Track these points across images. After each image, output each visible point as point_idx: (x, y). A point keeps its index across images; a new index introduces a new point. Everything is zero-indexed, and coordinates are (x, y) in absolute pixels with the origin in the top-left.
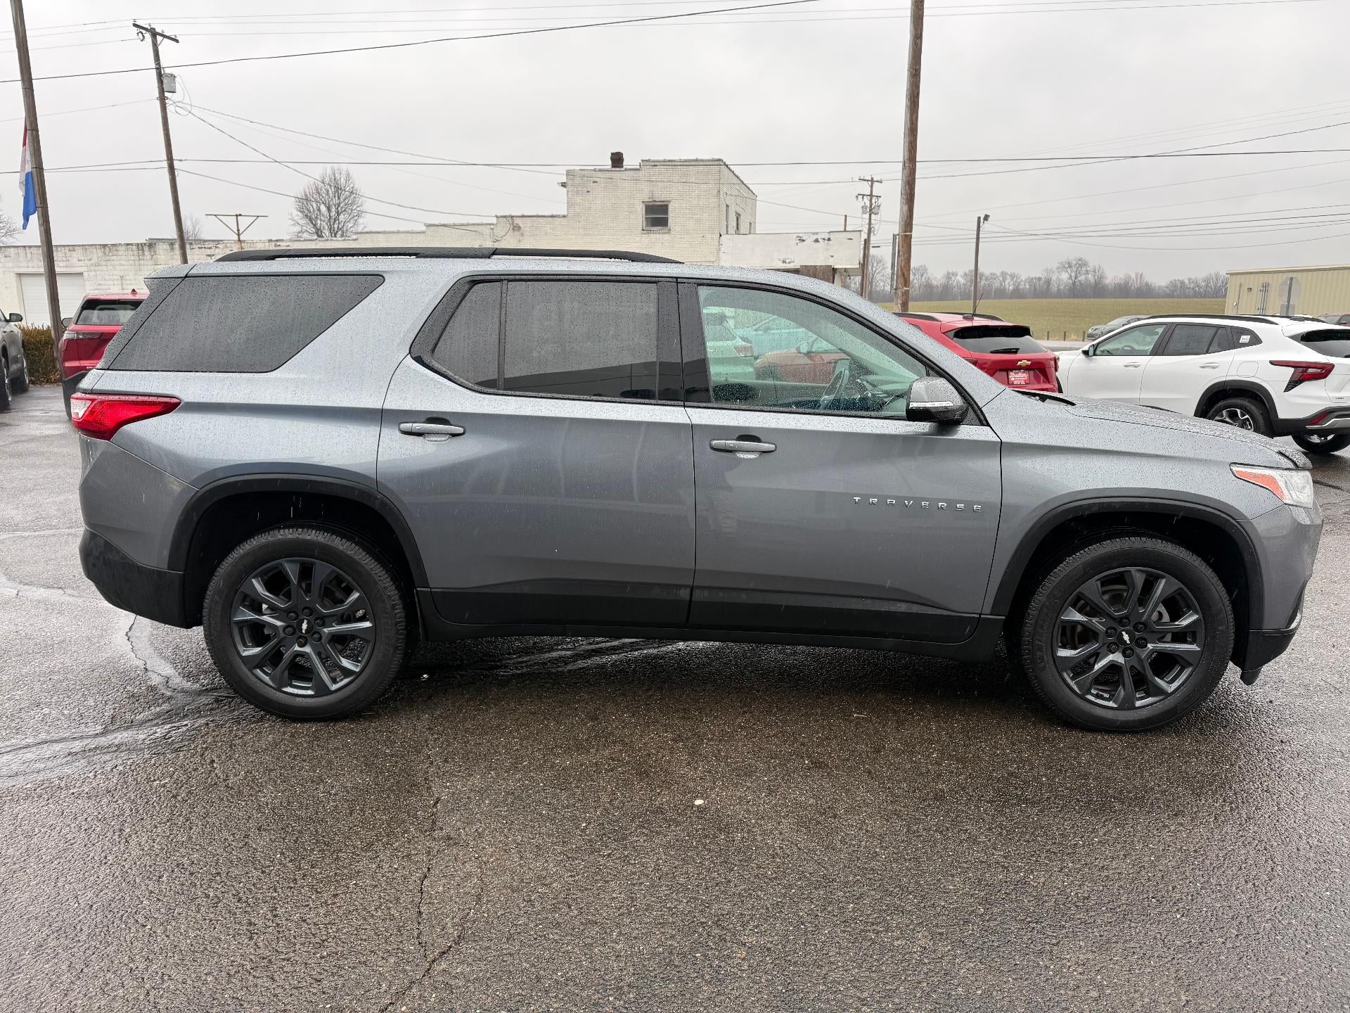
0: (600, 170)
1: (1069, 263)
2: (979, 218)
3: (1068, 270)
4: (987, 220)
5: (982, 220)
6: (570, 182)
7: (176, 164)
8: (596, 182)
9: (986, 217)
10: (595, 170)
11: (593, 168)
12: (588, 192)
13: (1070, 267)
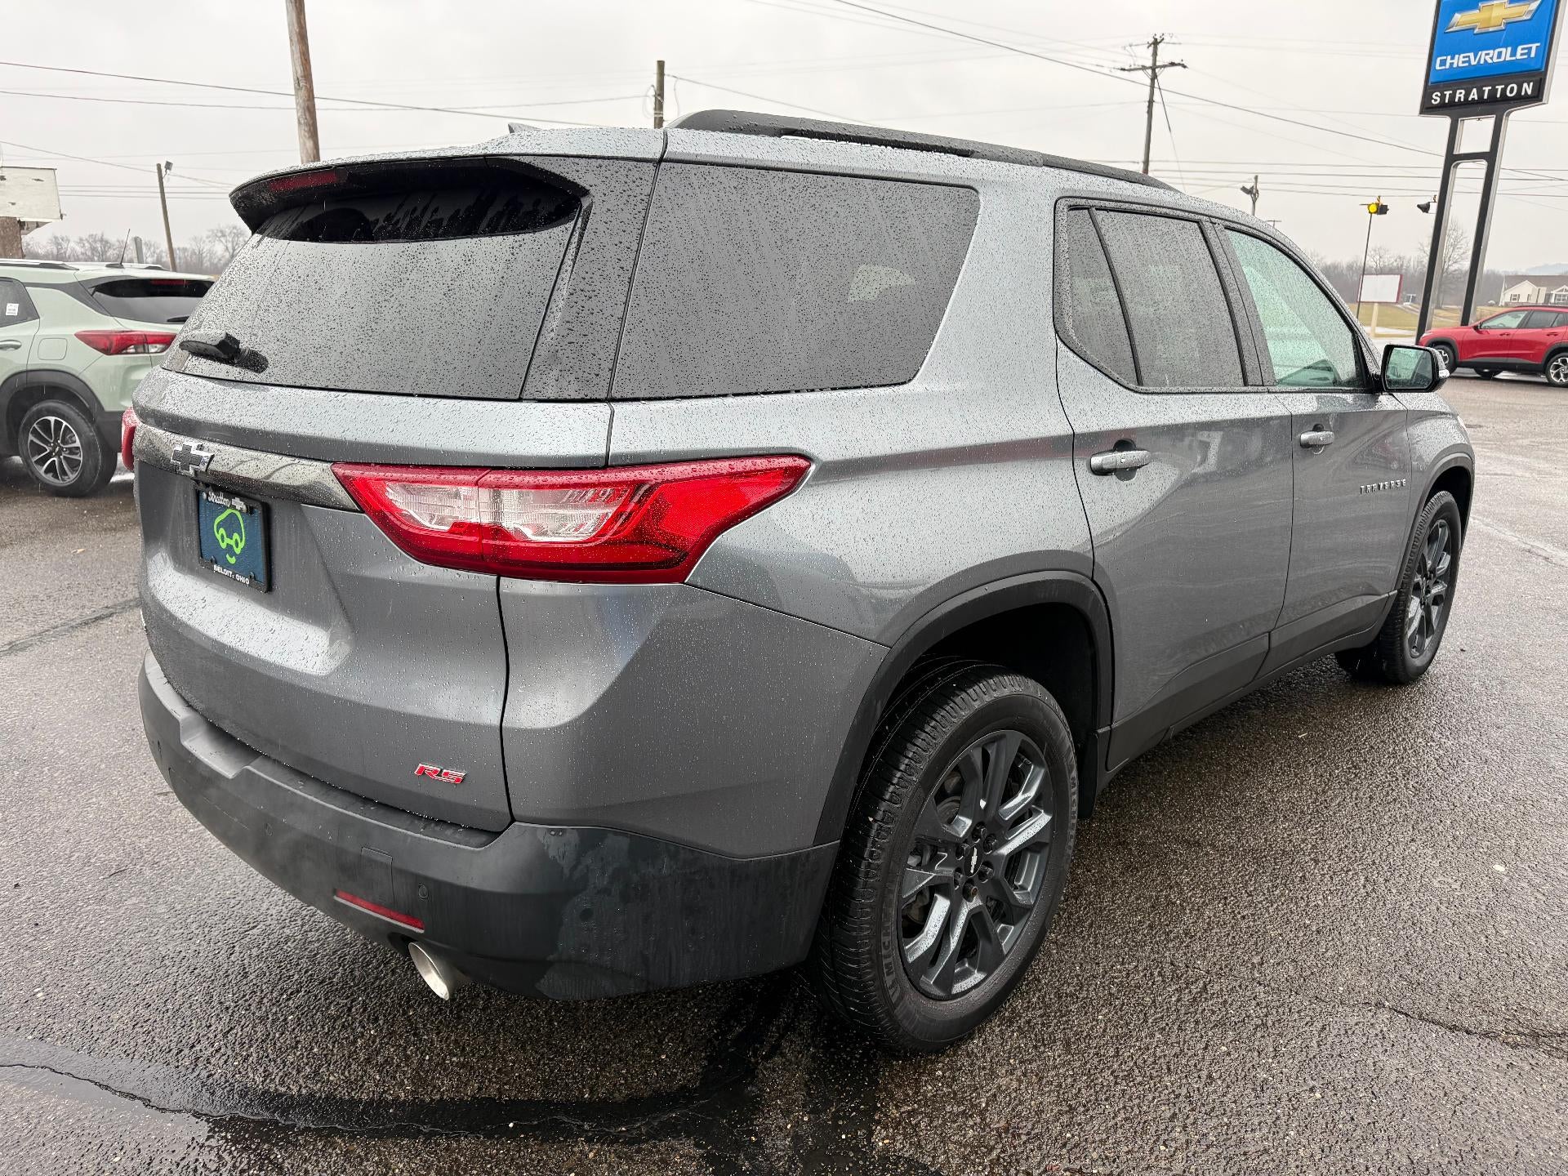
1: (221, 232)
2: (159, 166)
3: (222, 239)
4: (170, 169)
5: (163, 169)
9: (169, 165)
13: (224, 236)
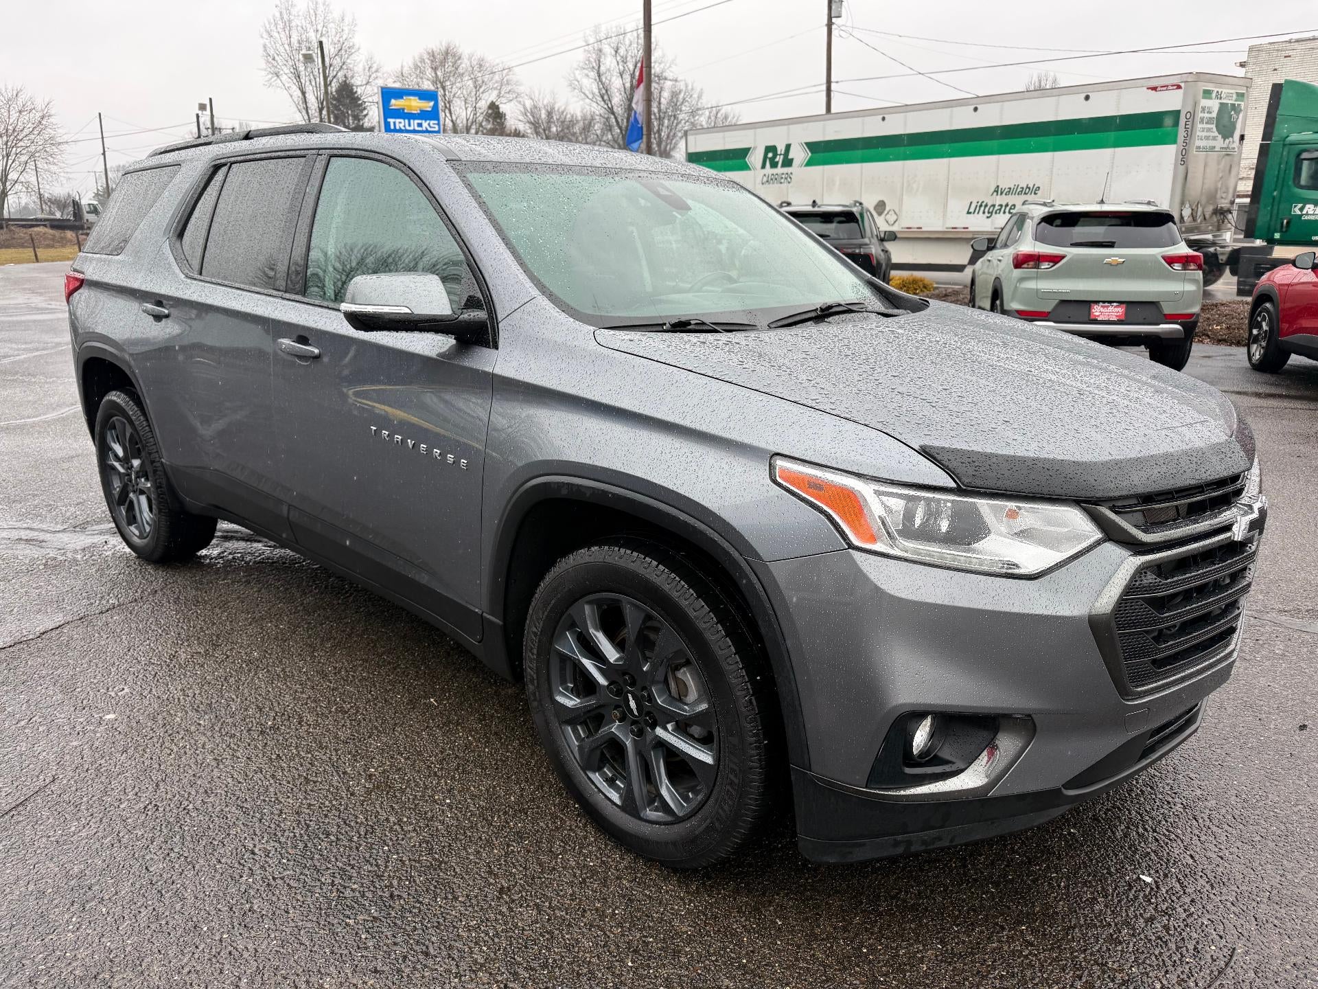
0: (1297, 41)
6: (1252, 61)
7: (833, 86)
8: (1290, 56)
10: (1290, 42)
11: (1287, 38)
12: (1275, 70)
